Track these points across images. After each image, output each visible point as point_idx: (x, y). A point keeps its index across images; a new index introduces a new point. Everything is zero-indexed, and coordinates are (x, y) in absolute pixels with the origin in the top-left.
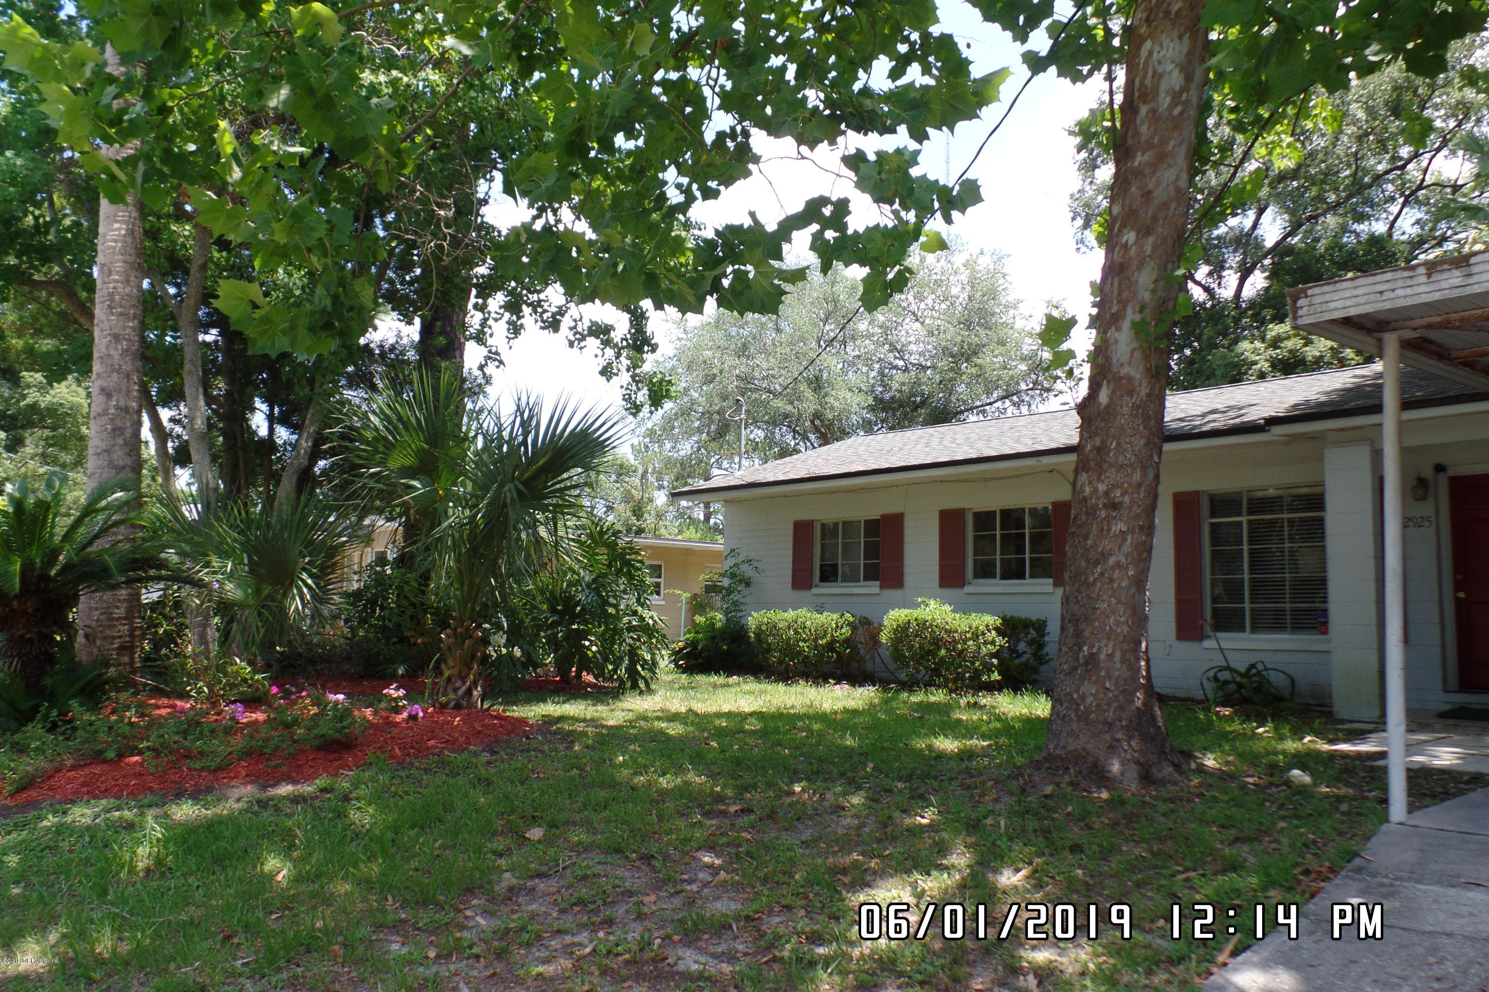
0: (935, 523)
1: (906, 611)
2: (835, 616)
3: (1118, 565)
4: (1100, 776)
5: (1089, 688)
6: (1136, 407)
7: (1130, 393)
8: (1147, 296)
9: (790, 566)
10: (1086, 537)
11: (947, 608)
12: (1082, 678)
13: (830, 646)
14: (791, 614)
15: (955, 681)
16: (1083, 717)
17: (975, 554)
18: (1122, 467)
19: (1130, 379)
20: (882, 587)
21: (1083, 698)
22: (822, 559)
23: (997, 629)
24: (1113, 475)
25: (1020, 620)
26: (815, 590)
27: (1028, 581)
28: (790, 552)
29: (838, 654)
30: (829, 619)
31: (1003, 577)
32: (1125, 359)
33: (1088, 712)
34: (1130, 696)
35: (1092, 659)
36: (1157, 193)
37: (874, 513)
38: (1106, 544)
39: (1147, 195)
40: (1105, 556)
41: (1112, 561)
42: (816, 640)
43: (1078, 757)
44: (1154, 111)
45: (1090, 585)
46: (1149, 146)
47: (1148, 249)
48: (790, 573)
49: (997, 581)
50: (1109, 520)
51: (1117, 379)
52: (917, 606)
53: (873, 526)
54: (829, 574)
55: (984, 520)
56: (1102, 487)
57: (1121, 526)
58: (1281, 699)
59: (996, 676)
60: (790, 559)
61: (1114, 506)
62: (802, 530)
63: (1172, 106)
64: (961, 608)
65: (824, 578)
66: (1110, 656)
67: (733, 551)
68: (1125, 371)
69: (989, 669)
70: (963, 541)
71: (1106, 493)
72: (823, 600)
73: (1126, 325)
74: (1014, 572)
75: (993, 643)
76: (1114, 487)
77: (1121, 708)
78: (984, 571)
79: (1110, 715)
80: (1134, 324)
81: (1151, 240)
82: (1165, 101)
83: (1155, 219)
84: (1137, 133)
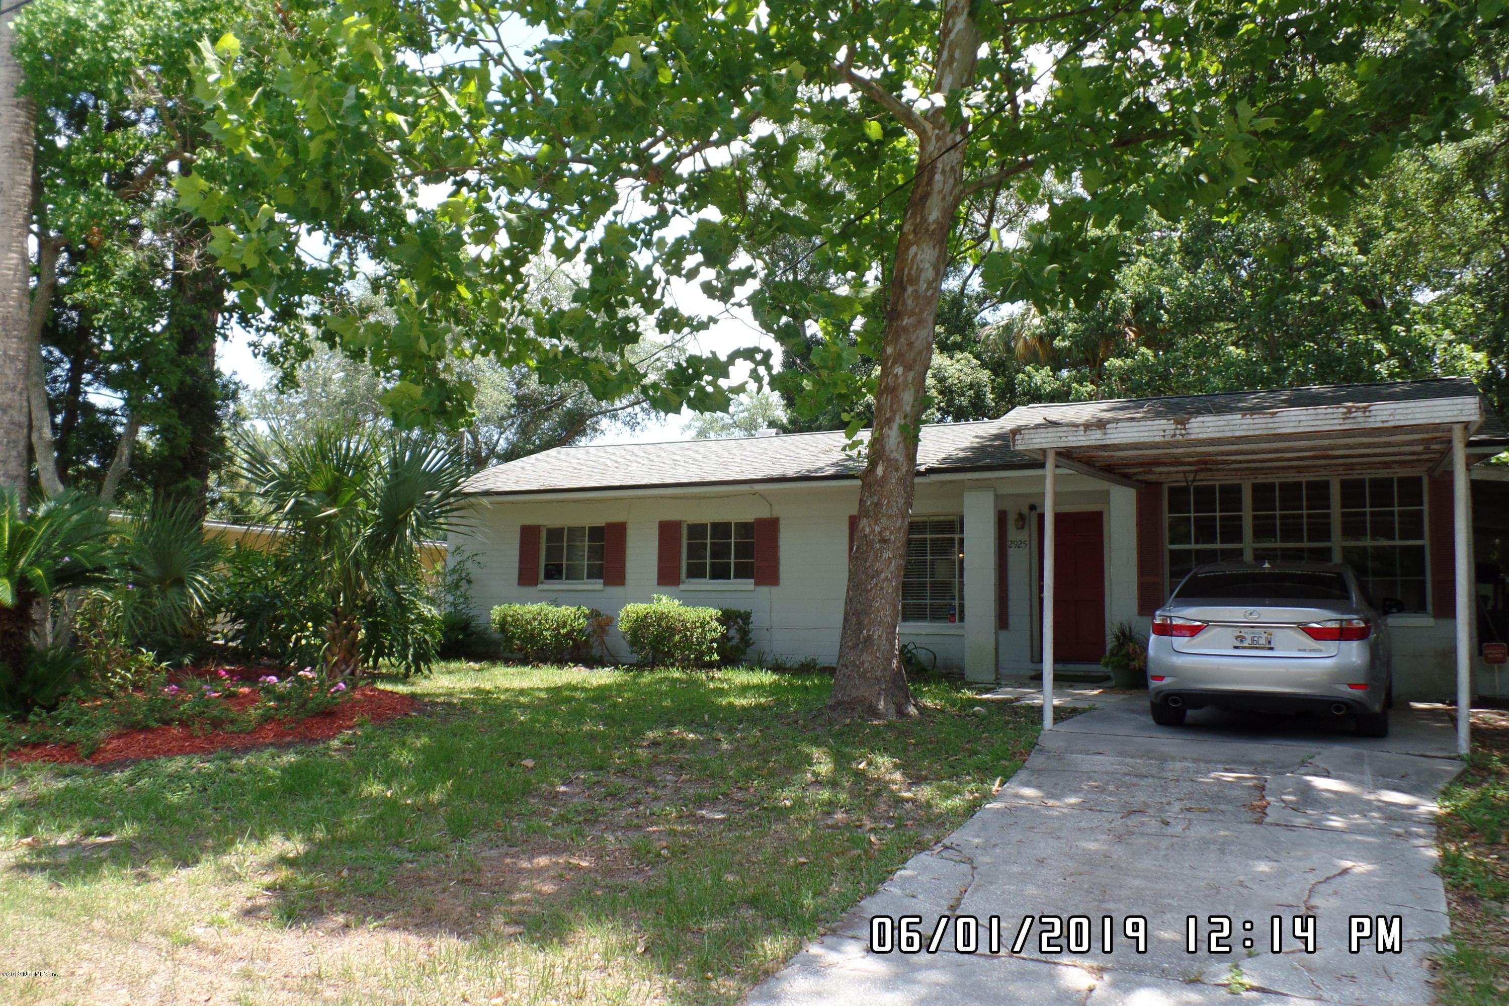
0: (656, 532)
1: (645, 606)
2: (574, 609)
3: (886, 579)
4: (873, 712)
5: (867, 657)
6: (900, 479)
7: (897, 470)
8: (908, 409)
9: (517, 565)
10: (866, 560)
11: (676, 602)
12: (862, 651)
13: (569, 635)
14: (535, 608)
15: (683, 660)
16: (862, 676)
17: (689, 557)
18: (890, 516)
19: (897, 461)
20: (605, 584)
21: (863, 663)
22: (548, 558)
23: (718, 620)
24: (884, 521)
25: (734, 612)
26: (540, 587)
27: (732, 581)
28: (517, 553)
29: (574, 640)
30: (566, 611)
31: (712, 578)
32: (894, 448)
33: (865, 671)
34: (889, 661)
35: (869, 638)
36: (917, 344)
37: (600, 521)
38: (879, 565)
39: (910, 344)
40: (878, 573)
41: (883, 576)
42: (558, 628)
43: (861, 700)
44: (916, 291)
45: (867, 591)
46: (912, 314)
47: (910, 379)
48: (516, 571)
49: (707, 580)
50: (881, 550)
51: (889, 460)
52: (651, 601)
53: (597, 533)
54: (553, 573)
55: (697, 530)
56: (877, 529)
57: (887, 554)
58: (924, 670)
59: (716, 657)
60: (517, 559)
61: (885, 541)
62: (529, 534)
63: (927, 290)
64: (687, 602)
65: (549, 576)
66: (880, 637)
67: (458, 548)
68: (894, 455)
69: (710, 650)
70: (680, 547)
71: (880, 533)
72: (555, 595)
73: (895, 426)
74: (720, 573)
75: (715, 630)
76: (886, 529)
77: (885, 669)
78: (696, 572)
79: (879, 674)
80: (900, 426)
81: (912, 373)
82: (923, 286)
83: (915, 360)
84: (904, 303)
